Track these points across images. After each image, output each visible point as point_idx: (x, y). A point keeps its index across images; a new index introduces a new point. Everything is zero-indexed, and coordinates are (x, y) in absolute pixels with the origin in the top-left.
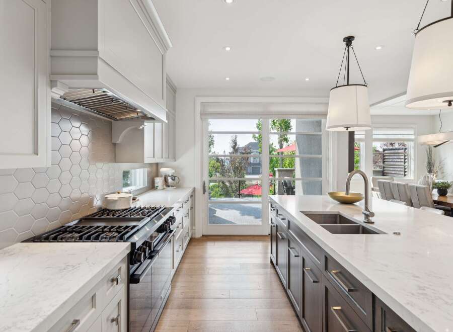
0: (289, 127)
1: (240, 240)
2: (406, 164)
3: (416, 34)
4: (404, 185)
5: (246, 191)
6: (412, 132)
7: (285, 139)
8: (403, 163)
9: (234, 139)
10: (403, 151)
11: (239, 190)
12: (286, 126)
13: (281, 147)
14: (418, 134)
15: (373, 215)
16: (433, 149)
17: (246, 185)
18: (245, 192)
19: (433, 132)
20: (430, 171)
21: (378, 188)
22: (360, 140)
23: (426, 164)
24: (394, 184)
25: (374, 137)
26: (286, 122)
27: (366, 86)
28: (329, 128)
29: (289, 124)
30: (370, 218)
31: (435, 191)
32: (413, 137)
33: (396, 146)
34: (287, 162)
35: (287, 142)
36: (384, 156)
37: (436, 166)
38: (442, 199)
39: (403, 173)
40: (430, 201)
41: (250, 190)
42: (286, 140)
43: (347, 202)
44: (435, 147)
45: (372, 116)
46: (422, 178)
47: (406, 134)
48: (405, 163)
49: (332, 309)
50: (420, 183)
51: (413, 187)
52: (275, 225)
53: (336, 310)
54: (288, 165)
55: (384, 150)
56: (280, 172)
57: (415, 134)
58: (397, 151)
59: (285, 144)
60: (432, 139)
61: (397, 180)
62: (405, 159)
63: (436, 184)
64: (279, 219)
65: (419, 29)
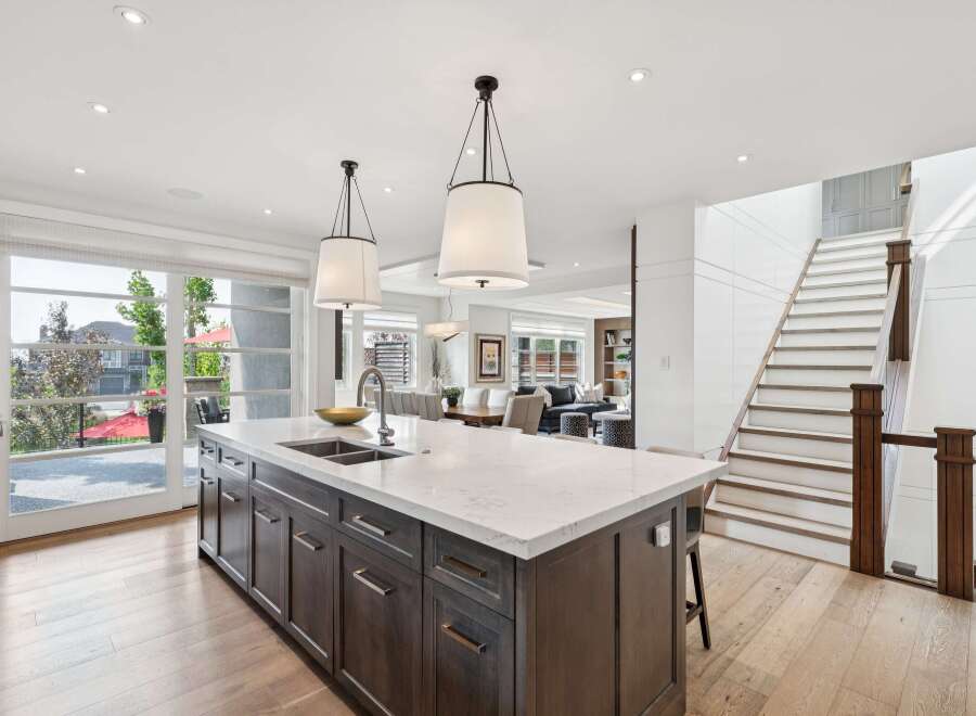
0: (210, 295)
1: (111, 534)
2: (407, 365)
3: (450, 190)
4: (410, 395)
5: (96, 432)
6: (415, 319)
7: (200, 317)
8: (402, 365)
9: (57, 309)
10: (402, 346)
11: (78, 429)
12: (204, 292)
13: (192, 333)
14: (422, 323)
15: (392, 432)
16: (441, 345)
17: (94, 418)
18: (92, 433)
19: (439, 320)
20: (436, 373)
21: (374, 403)
22: (348, 327)
23: (431, 365)
24: (395, 394)
25: (366, 323)
26: (204, 284)
27: (375, 243)
28: (321, 301)
29: (210, 288)
30: (389, 438)
31: (445, 402)
32: (415, 326)
33: (390, 339)
34: (206, 364)
35: (205, 325)
36: (376, 354)
37: (443, 366)
38: (452, 411)
39: (402, 379)
40: (440, 414)
41: (109, 428)
42: (204, 321)
43: (345, 421)
44: (445, 340)
45: (383, 292)
46: (431, 383)
47: (407, 322)
48: (405, 363)
49: (355, 575)
50: (427, 391)
51: (420, 396)
52: (215, 480)
53: (360, 574)
54: (208, 370)
55: (377, 345)
56: (191, 385)
57: (418, 322)
58: (393, 347)
59: (200, 329)
60: (439, 329)
61: (398, 389)
62: (405, 359)
63: (444, 391)
64: (228, 466)
65: (454, 185)
